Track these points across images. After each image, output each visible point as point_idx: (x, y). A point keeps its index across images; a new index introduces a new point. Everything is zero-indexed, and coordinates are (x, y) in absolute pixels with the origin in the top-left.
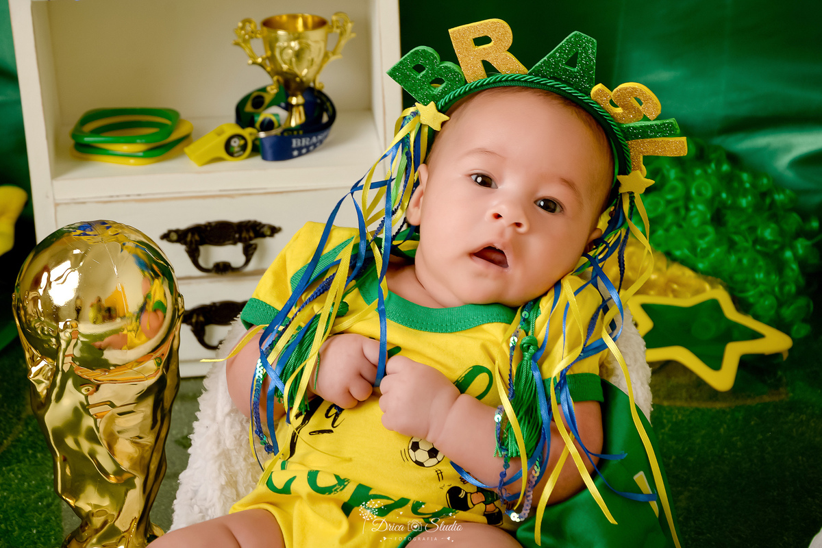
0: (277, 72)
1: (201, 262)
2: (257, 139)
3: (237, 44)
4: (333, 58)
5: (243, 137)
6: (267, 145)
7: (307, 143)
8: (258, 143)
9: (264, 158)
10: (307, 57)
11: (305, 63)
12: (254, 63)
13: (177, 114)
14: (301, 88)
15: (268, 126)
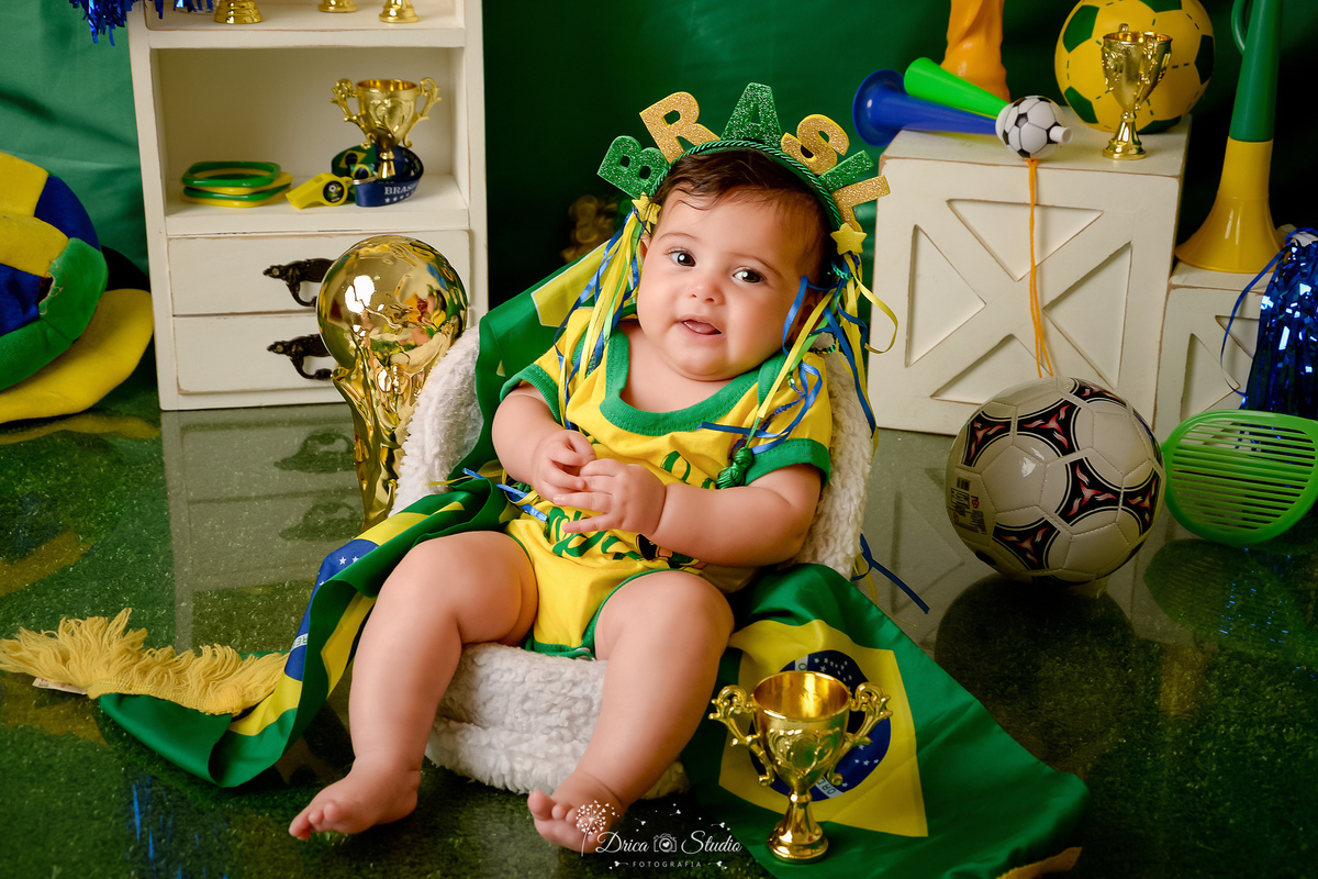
0: (369, 129)
1: (301, 296)
2: (352, 187)
3: (335, 102)
4: (421, 119)
5: (340, 185)
6: (361, 191)
7: (399, 192)
8: (353, 191)
9: (359, 204)
10: (399, 114)
11: (397, 120)
12: (350, 120)
13: (278, 167)
14: (392, 145)
15: (362, 175)
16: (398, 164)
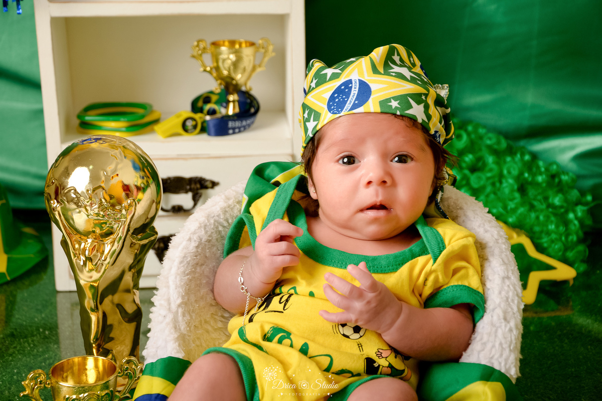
0: (220, 77)
2: (204, 122)
3: (193, 57)
4: (259, 70)
5: (194, 120)
6: (211, 125)
7: (240, 125)
8: (205, 125)
9: (209, 134)
10: (242, 66)
11: (240, 71)
12: (205, 71)
13: (151, 106)
14: (236, 89)
15: (212, 112)
16: (241, 104)
